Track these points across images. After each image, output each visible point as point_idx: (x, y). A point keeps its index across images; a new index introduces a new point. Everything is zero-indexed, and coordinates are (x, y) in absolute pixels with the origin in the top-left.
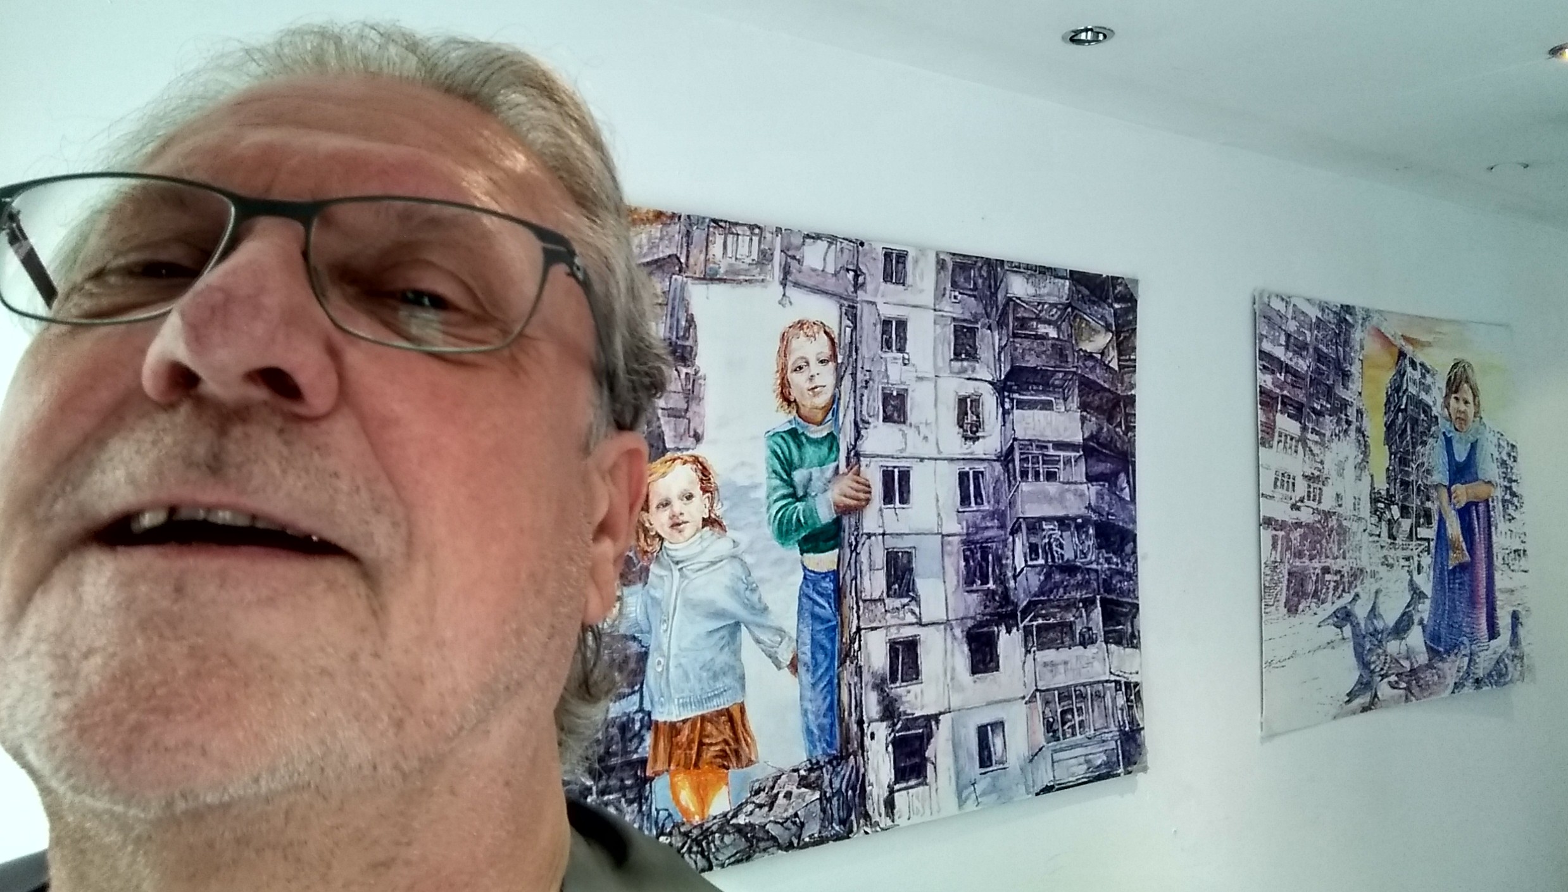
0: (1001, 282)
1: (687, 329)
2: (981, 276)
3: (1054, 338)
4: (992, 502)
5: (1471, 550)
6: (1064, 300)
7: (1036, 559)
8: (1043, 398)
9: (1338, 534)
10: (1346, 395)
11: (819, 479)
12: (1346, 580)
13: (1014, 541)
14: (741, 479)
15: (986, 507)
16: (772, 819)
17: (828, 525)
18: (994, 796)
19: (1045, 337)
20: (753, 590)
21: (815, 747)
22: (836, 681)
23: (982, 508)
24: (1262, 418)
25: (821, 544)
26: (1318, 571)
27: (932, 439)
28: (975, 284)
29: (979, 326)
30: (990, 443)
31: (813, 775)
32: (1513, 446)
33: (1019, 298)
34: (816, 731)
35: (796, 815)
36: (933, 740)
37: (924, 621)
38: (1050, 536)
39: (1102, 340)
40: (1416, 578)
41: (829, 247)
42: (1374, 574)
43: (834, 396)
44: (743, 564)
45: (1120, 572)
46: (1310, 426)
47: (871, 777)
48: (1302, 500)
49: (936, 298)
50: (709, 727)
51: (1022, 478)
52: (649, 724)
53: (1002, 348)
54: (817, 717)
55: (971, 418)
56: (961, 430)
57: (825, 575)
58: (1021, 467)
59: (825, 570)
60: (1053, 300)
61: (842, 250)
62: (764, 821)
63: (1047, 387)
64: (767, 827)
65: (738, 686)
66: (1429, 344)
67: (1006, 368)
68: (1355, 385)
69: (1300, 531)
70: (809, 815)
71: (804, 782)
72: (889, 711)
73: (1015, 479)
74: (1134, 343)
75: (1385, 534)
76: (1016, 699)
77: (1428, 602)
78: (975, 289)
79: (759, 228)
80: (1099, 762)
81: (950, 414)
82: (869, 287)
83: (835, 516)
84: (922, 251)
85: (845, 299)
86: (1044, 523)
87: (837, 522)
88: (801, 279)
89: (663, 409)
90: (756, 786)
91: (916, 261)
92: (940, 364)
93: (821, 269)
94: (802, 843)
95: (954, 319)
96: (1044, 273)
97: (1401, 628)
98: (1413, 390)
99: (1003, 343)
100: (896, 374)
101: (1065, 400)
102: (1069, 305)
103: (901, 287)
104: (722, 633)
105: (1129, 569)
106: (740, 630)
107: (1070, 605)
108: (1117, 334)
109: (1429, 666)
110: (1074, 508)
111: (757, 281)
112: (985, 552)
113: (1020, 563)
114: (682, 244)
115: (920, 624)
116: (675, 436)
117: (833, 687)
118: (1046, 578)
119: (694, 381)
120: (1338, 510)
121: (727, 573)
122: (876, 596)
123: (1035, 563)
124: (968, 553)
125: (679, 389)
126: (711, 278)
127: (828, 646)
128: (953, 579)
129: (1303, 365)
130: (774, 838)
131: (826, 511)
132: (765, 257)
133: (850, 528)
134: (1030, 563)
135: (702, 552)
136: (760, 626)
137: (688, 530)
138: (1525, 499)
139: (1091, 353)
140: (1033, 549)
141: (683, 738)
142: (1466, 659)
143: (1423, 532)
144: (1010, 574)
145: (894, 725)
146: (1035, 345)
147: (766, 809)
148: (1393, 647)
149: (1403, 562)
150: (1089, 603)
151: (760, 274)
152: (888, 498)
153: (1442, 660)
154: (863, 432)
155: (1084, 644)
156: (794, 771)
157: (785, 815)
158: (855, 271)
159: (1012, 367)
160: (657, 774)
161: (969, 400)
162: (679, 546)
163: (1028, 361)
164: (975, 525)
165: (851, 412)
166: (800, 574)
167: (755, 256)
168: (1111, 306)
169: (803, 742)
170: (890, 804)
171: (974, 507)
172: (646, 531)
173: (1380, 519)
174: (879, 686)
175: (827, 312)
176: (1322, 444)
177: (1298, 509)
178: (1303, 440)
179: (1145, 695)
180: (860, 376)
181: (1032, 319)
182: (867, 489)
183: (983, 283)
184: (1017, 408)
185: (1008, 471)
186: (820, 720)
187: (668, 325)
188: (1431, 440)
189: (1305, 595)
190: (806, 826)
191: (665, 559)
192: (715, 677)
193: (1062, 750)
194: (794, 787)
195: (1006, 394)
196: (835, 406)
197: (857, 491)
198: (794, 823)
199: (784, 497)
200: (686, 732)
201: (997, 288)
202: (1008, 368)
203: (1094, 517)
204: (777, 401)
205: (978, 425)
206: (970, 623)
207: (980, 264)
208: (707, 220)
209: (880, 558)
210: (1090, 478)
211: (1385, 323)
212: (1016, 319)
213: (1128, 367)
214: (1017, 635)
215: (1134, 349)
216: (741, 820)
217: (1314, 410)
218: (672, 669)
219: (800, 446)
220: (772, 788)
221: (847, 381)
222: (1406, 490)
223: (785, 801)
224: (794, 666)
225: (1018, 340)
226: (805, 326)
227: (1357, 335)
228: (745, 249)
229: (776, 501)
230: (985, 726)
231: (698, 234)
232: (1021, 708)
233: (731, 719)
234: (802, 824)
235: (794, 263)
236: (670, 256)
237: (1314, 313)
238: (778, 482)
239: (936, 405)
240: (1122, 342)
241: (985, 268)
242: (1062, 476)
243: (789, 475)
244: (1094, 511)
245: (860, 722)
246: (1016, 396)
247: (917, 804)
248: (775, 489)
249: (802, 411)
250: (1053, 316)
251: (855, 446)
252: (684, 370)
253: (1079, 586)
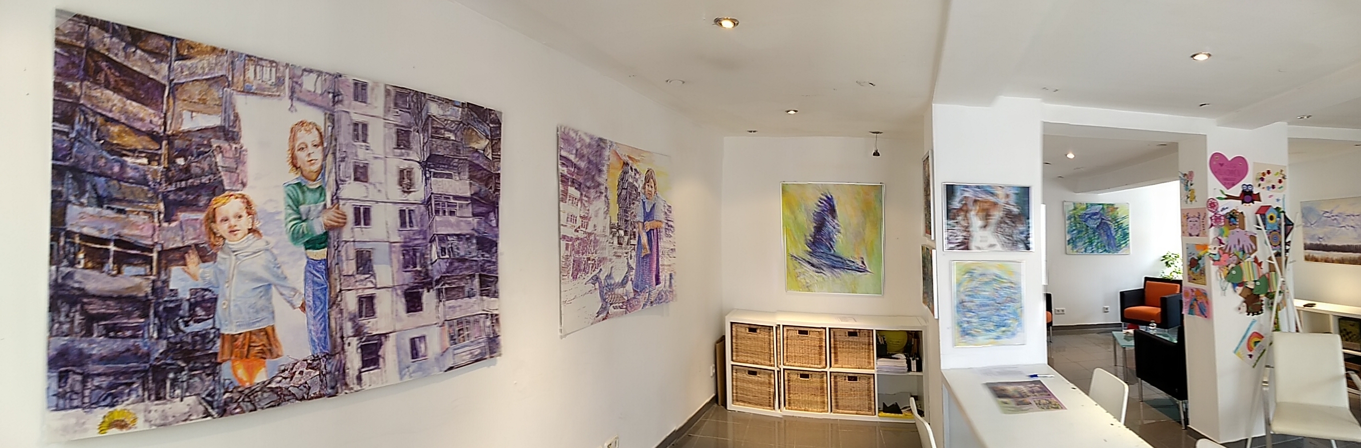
0: (424, 105)
1: (235, 122)
2: (413, 101)
3: (453, 140)
4: (419, 225)
5: (651, 249)
6: (458, 119)
7: (444, 255)
8: (448, 172)
9: (594, 243)
10: (600, 180)
11: (314, 210)
12: (596, 263)
13: (431, 246)
14: (270, 208)
15: (415, 228)
16: (292, 385)
17: (322, 235)
18: (420, 373)
19: (448, 139)
20: (279, 268)
21: (316, 349)
22: (327, 316)
23: (413, 229)
24: (561, 188)
25: (317, 246)
26: (585, 259)
27: (383, 191)
28: (409, 105)
29: (412, 130)
30: (419, 194)
31: (315, 363)
32: (670, 207)
33: (434, 116)
34: (316, 340)
35: (306, 383)
36: (383, 347)
37: (378, 286)
38: (452, 244)
39: (484, 143)
40: (630, 261)
41: (317, 78)
42: (610, 260)
43: (322, 166)
44: (272, 254)
45: (489, 261)
46: (584, 193)
47: (348, 365)
48: (579, 228)
49: (385, 112)
50: (254, 337)
51: (436, 213)
52: (219, 335)
53: (425, 144)
54: (317, 334)
55: (406, 181)
56: (401, 187)
57: (321, 261)
58: (435, 208)
59: (320, 259)
60: (452, 118)
61: (325, 79)
62: (288, 386)
63: (450, 166)
64: (290, 389)
65: (271, 317)
66: (638, 161)
67: (427, 155)
68: (605, 176)
69: (578, 241)
70: (314, 383)
71: (310, 366)
72: (358, 332)
73: (432, 214)
74: (500, 146)
75: (616, 242)
76: (432, 325)
77: (634, 271)
78: (409, 108)
79: (276, 62)
80: (476, 353)
81: (394, 178)
82: (346, 102)
83: (325, 231)
84: (376, 84)
85: (329, 110)
86: (448, 237)
87: (326, 233)
88: (301, 96)
89: (222, 167)
90: (283, 368)
91: (373, 89)
92: (388, 150)
93: (313, 90)
94: (309, 397)
95: (397, 125)
96: (448, 103)
97: (623, 284)
98: (631, 180)
99: (425, 141)
100: (362, 155)
101: (459, 173)
102: (461, 122)
103: (363, 104)
104: (260, 290)
105: (494, 260)
106: (271, 288)
107: (462, 278)
108: (492, 140)
109: (634, 298)
110: (466, 230)
111: (275, 96)
112: (415, 251)
113: (434, 256)
114: (229, 69)
115: (376, 288)
116: (230, 183)
117: (327, 318)
118: (449, 266)
119: (240, 152)
120: (595, 232)
121: (263, 258)
122: (350, 273)
123: (444, 257)
124: (404, 252)
125: (231, 156)
126: (247, 92)
127: (323, 298)
128: (396, 265)
129: (583, 164)
130: (293, 394)
131: (319, 228)
132: (280, 82)
133: (334, 237)
134: (441, 257)
135: (248, 246)
136: (282, 286)
137: (240, 234)
138: (675, 229)
139: (477, 149)
140: (443, 250)
141: (239, 342)
142: (648, 294)
143: (633, 242)
144: (429, 263)
145: (362, 339)
146: (443, 143)
147: (289, 380)
148: (619, 291)
149: (625, 255)
150: (472, 276)
151: (277, 91)
152: (357, 222)
153: (639, 295)
154: (340, 186)
155: (469, 297)
156: (304, 360)
157: (300, 383)
158: (333, 93)
159: (431, 155)
160: (224, 361)
161: (405, 171)
162: (233, 243)
163: (439, 152)
164: (409, 238)
165: (333, 174)
166: (305, 262)
167: (273, 80)
168: (488, 125)
169: (309, 346)
170: (359, 378)
171: (409, 228)
172: (215, 234)
173: (613, 236)
174: (353, 319)
175: (317, 117)
176: (588, 201)
177: (578, 231)
178: (581, 200)
179: (501, 320)
180: (338, 155)
181: (441, 129)
182: (344, 217)
183: (414, 105)
184: (434, 177)
185: (428, 210)
186: (318, 335)
187: (223, 118)
188: (637, 203)
189: (580, 270)
190: (312, 389)
191: (226, 249)
192: (257, 312)
193: (458, 349)
194: (305, 369)
195: (427, 169)
196: (323, 171)
197: (338, 218)
198: (305, 387)
199: (295, 219)
200: (241, 340)
201: (422, 110)
202: (428, 155)
203: (476, 234)
204: (290, 167)
205: (411, 185)
206: (406, 287)
207: (412, 94)
208: (244, 55)
209: (352, 254)
210: (474, 215)
211: (618, 149)
212: (433, 128)
213: (497, 158)
214: (433, 293)
215: (500, 149)
216: (273, 385)
217: (586, 186)
218: (232, 307)
219: (303, 192)
220: (292, 369)
221: (330, 158)
222: (626, 224)
223: (300, 376)
224: (303, 307)
225: (434, 140)
226: (305, 125)
227: (607, 153)
228: (268, 76)
229: (290, 221)
230: (414, 338)
231: (238, 64)
232: (437, 329)
233: (267, 334)
234: (310, 388)
235: (297, 86)
236: (222, 76)
237: (588, 140)
238: (290, 211)
239: (385, 173)
240: (494, 145)
241: (415, 96)
242: (458, 214)
243: (297, 208)
244: (476, 231)
245: (342, 337)
246: (433, 170)
247: (374, 378)
248: (290, 215)
249: (304, 173)
250: (452, 127)
251: (336, 194)
252: (234, 146)
253: (467, 268)
